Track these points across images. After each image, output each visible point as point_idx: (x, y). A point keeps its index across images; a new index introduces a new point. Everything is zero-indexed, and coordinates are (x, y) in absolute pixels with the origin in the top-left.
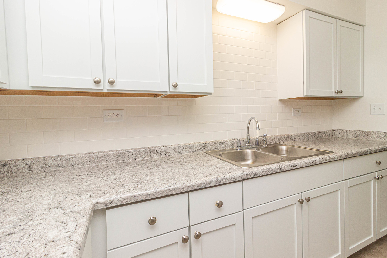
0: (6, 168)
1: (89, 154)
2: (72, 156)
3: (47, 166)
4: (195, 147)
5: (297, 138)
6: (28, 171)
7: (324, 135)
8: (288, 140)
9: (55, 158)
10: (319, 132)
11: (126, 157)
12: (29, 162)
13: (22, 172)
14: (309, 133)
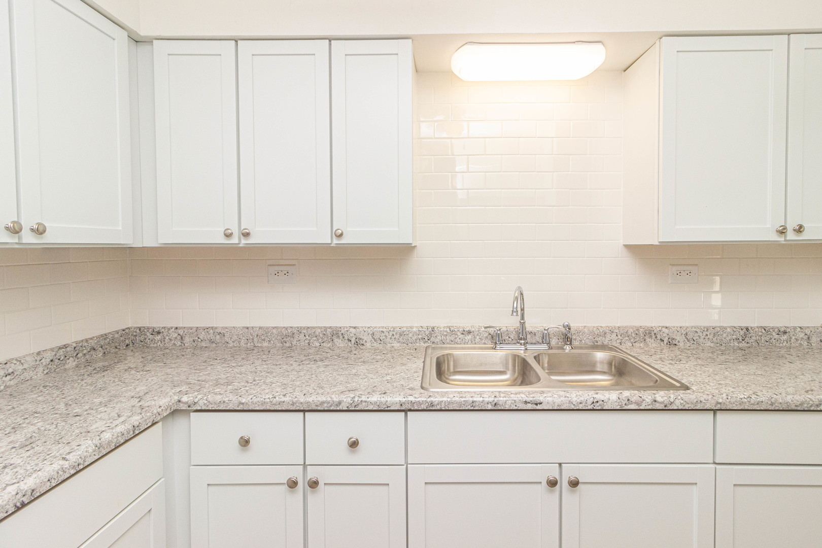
1: (248, 328)
2: (227, 330)
3: (200, 340)
4: (410, 335)
6: (180, 344)
8: (648, 340)
9: (208, 330)
10: (764, 328)
11: (295, 340)
12: (181, 332)
13: (174, 344)
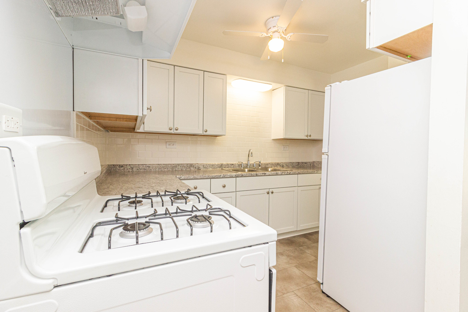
0: (122, 168)
1: (159, 164)
3: (140, 169)
4: (215, 166)
5: (284, 165)
6: (132, 171)
7: (306, 165)
8: (278, 166)
10: (302, 162)
11: (177, 168)
12: (132, 166)
13: (129, 171)
14: (294, 162)
